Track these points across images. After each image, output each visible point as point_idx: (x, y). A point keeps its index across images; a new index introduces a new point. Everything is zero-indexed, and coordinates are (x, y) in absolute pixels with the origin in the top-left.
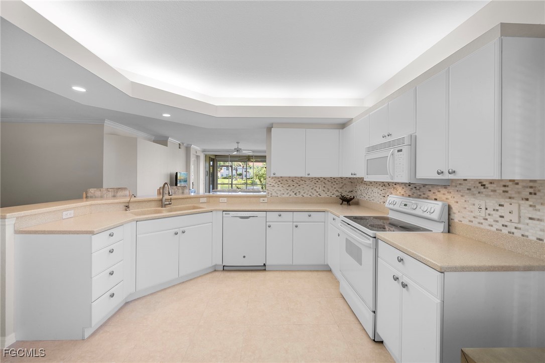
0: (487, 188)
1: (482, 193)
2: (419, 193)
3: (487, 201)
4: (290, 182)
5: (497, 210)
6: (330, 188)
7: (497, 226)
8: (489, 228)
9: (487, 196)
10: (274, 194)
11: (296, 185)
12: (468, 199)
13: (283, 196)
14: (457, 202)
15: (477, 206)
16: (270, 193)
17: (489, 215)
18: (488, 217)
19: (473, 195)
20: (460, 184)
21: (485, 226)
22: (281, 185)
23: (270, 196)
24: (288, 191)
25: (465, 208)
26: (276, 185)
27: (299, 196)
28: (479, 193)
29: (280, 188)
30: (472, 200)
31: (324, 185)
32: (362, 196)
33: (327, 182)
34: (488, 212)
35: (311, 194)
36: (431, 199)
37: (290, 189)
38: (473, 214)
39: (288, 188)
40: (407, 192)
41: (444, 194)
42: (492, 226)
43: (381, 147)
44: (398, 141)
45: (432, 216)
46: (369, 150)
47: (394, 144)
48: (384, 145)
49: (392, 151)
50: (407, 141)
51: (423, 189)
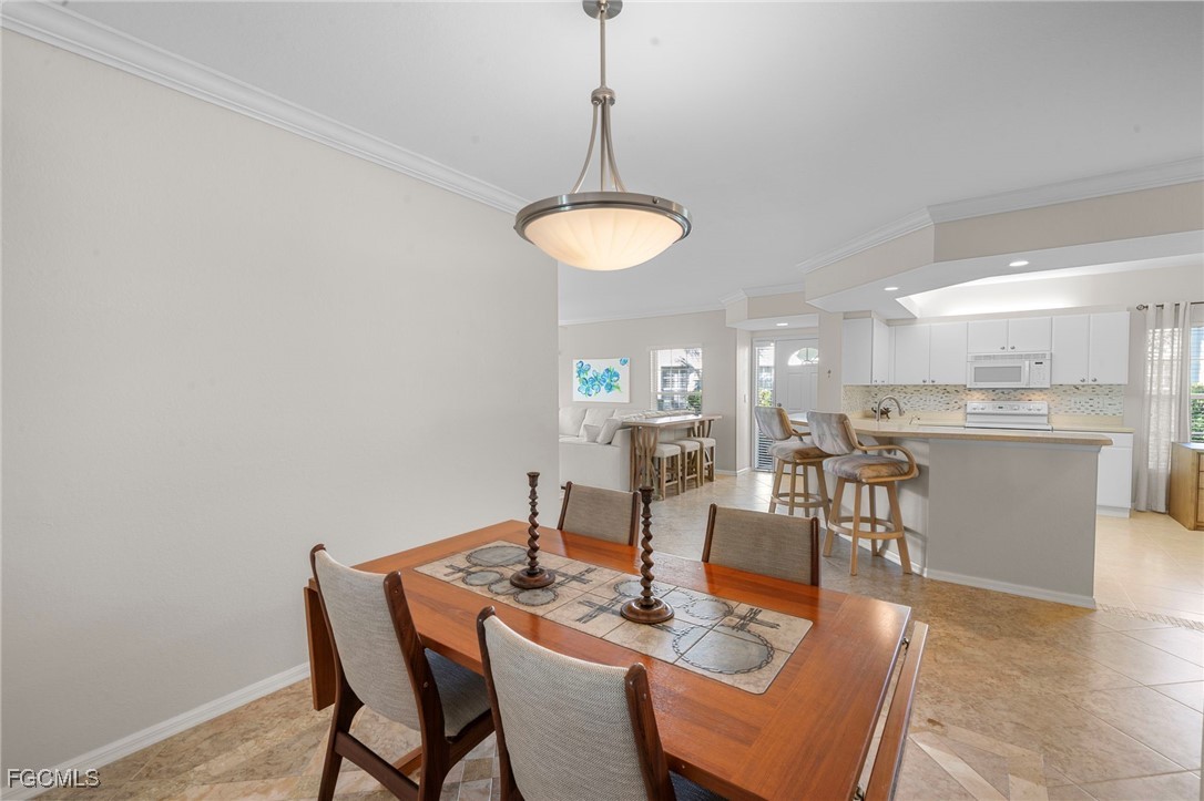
1: (1076, 393)
2: (1009, 397)
3: (1080, 398)
7: (1087, 412)
9: (1080, 394)
14: (1054, 401)
15: (1072, 402)
18: (1081, 407)
25: (1062, 404)
30: (1068, 398)
36: (1026, 400)
38: (1069, 407)
40: (990, 396)
41: (1043, 395)
42: (1084, 412)
43: (1003, 357)
44: (1036, 356)
45: (1041, 412)
46: (977, 358)
47: (1028, 357)
48: (1011, 357)
49: (1027, 363)
50: (1048, 357)
51: (1013, 393)
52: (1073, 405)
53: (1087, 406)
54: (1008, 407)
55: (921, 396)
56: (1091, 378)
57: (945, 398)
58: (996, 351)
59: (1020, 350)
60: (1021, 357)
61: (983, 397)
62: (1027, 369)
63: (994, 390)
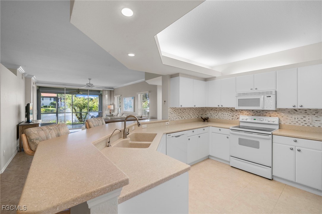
0: (298, 111)
1: (296, 113)
2: (260, 114)
3: (298, 116)
4: (179, 111)
5: (303, 119)
6: (195, 113)
7: (302, 124)
8: (299, 125)
9: (298, 114)
10: (172, 119)
11: (182, 112)
12: (289, 115)
13: (177, 119)
14: (283, 117)
15: (293, 118)
16: (171, 118)
17: (299, 120)
18: (298, 121)
19: (291, 114)
20: (284, 110)
21: (297, 124)
22: (175, 113)
23: (170, 120)
24: (178, 116)
25: (287, 119)
26: (173, 113)
27: (183, 119)
28: (294, 113)
29: (175, 115)
30: (291, 116)
31: (193, 112)
32: (212, 117)
33: (194, 110)
34: (298, 119)
35: (188, 117)
36: (268, 116)
37: (179, 115)
38: (291, 121)
39: (178, 114)
40: (251, 114)
41: (275, 114)
42: (300, 124)
43: (251, 94)
44: (267, 93)
45: (274, 123)
46: (240, 95)
47: (263, 93)
48: (255, 94)
49: (262, 96)
50: (274, 93)
51: (262, 112)
52: (293, 120)
53: (302, 120)
54: (259, 119)
55: (222, 112)
56: (299, 105)
57: (232, 114)
58: (248, 91)
59: (260, 90)
60: (260, 93)
61: (248, 114)
62: (262, 100)
63: (253, 110)
